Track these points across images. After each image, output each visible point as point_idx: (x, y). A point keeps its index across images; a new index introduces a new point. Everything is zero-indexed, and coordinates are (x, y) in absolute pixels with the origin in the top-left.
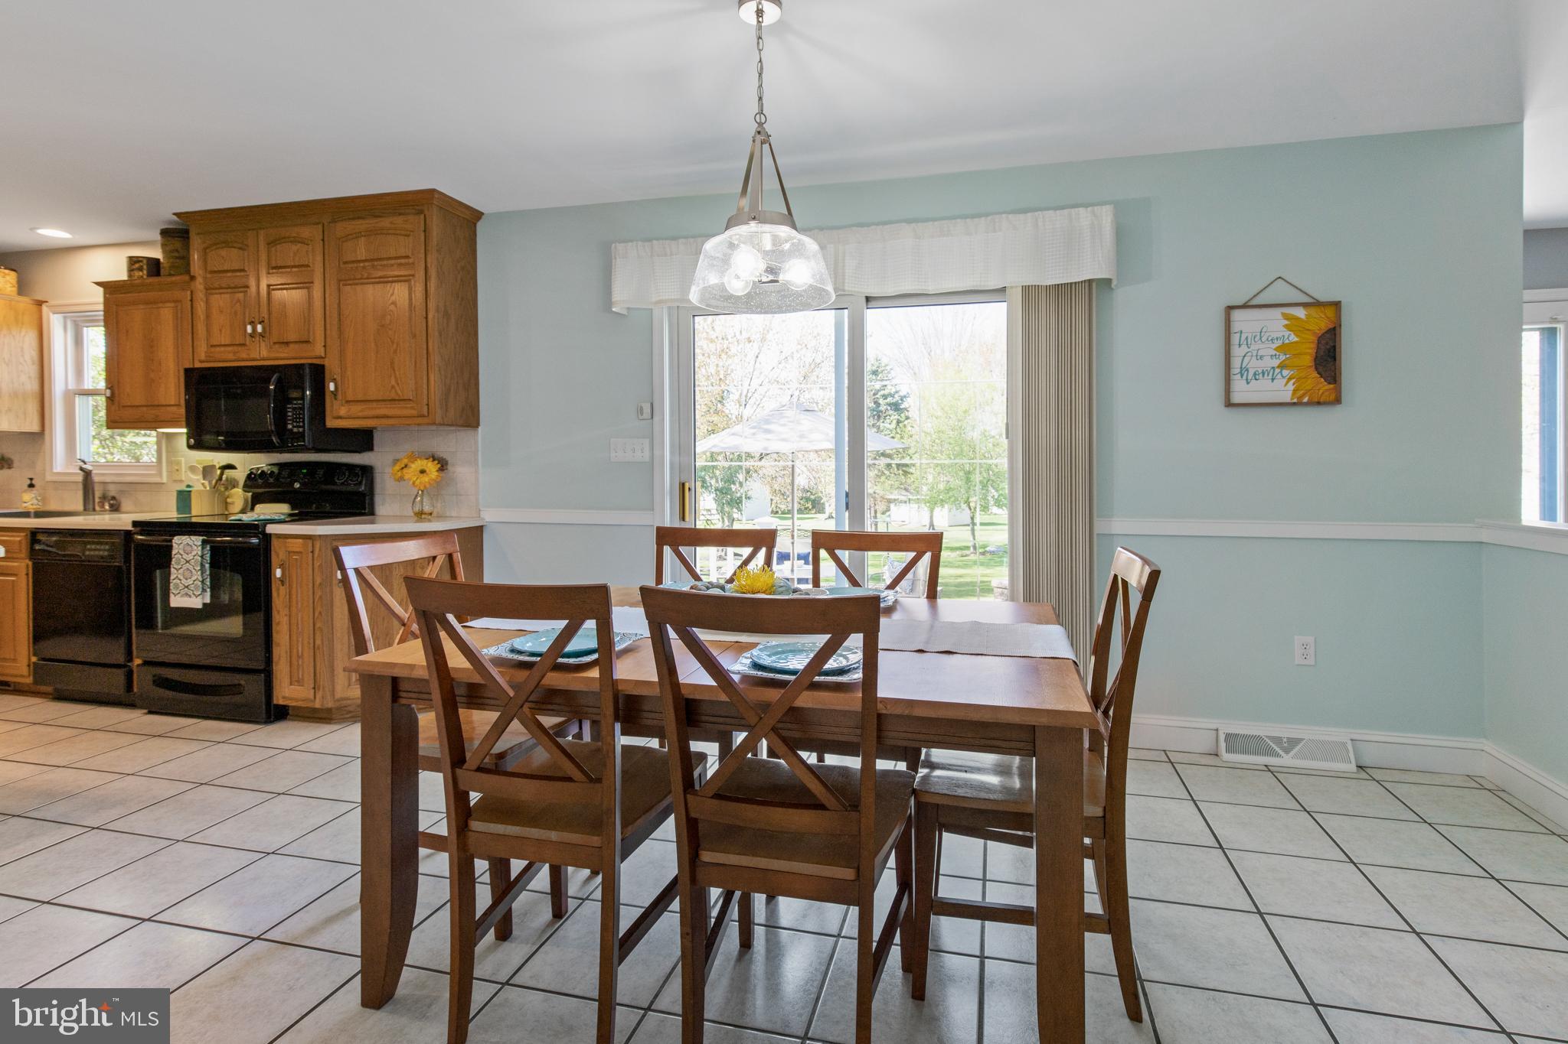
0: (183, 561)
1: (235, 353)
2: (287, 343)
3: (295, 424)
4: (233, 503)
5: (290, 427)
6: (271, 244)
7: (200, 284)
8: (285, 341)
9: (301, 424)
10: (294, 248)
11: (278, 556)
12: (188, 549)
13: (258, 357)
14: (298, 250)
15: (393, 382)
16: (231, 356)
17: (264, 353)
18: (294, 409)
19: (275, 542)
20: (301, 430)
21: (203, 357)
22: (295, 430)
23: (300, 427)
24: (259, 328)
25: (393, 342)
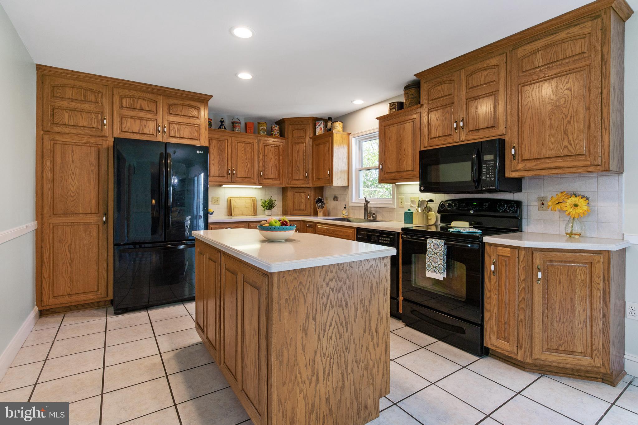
0: (433, 253)
1: (444, 141)
2: (479, 130)
3: (488, 176)
4: (430, 219)
5: (484, 178)
6: (468, 76)
7: (426, 107)
8: (477, 129)
9: (493, 176)
10: (485, 73)
11: (490, 257)
12: (436, 246)
13: (459, 141)
14: (487, 74)
15: (566, 143)
16: (442, 142)
17: (463, 137)
18: (488, 167)
19: (487, 248)
20: (492, 179)
21: (426, 145)
22: (488, 179)
23: (492, 177)
24: (461, 124)
25: (566, 116)
